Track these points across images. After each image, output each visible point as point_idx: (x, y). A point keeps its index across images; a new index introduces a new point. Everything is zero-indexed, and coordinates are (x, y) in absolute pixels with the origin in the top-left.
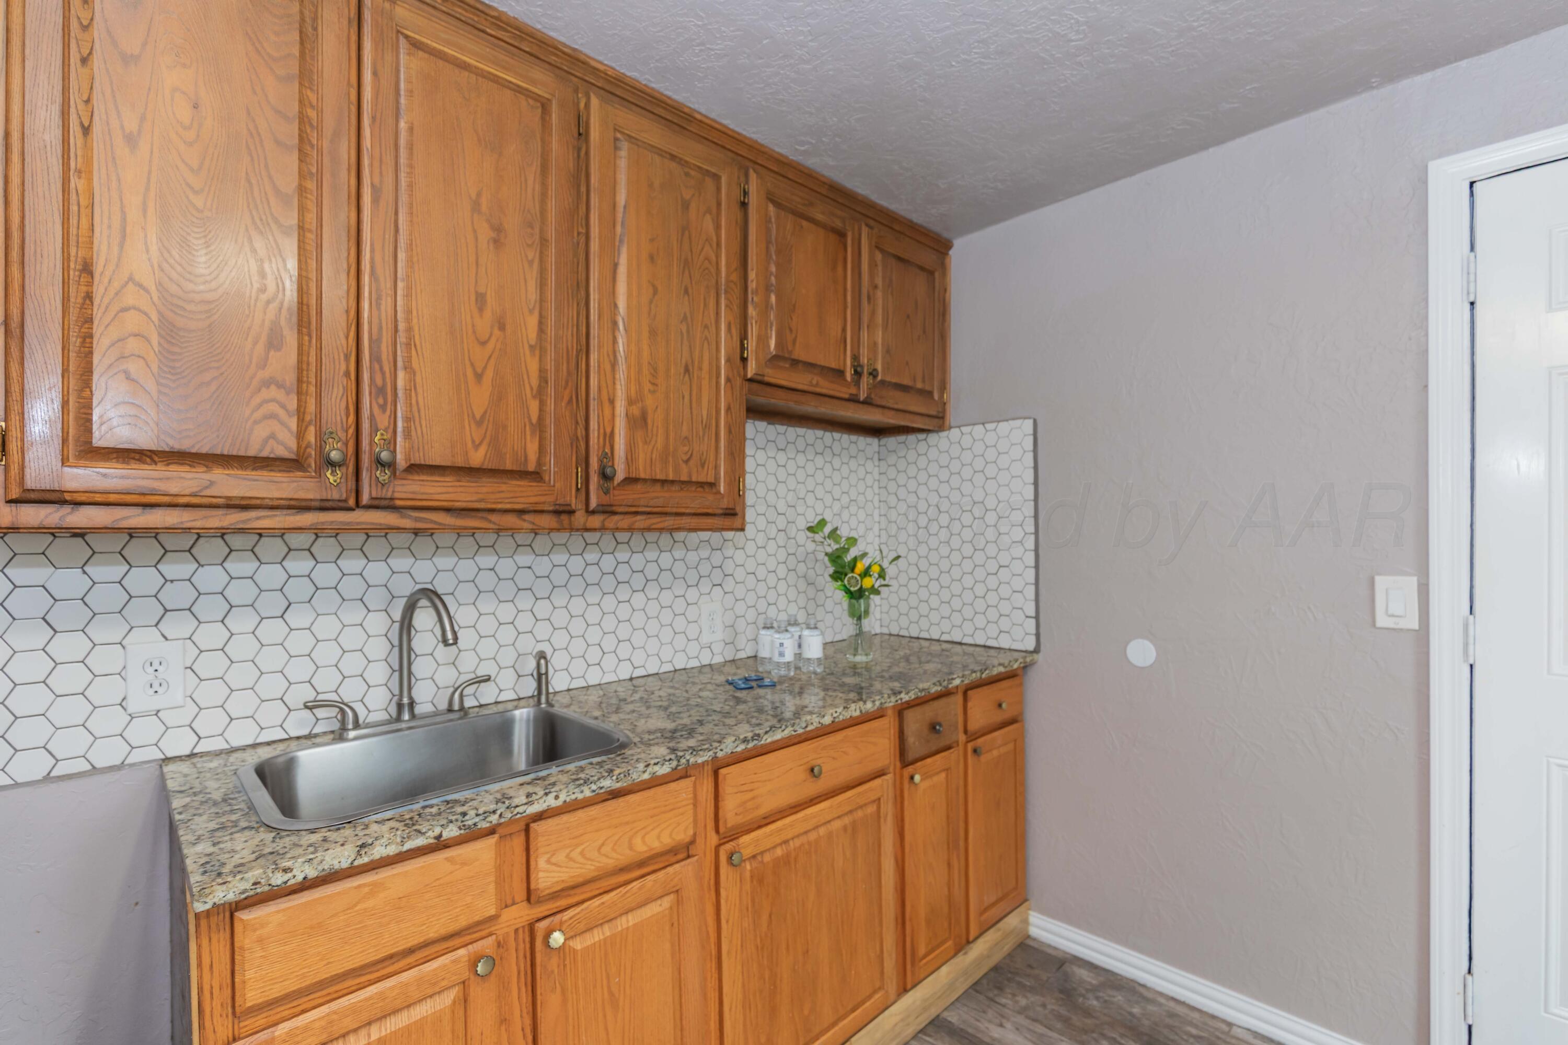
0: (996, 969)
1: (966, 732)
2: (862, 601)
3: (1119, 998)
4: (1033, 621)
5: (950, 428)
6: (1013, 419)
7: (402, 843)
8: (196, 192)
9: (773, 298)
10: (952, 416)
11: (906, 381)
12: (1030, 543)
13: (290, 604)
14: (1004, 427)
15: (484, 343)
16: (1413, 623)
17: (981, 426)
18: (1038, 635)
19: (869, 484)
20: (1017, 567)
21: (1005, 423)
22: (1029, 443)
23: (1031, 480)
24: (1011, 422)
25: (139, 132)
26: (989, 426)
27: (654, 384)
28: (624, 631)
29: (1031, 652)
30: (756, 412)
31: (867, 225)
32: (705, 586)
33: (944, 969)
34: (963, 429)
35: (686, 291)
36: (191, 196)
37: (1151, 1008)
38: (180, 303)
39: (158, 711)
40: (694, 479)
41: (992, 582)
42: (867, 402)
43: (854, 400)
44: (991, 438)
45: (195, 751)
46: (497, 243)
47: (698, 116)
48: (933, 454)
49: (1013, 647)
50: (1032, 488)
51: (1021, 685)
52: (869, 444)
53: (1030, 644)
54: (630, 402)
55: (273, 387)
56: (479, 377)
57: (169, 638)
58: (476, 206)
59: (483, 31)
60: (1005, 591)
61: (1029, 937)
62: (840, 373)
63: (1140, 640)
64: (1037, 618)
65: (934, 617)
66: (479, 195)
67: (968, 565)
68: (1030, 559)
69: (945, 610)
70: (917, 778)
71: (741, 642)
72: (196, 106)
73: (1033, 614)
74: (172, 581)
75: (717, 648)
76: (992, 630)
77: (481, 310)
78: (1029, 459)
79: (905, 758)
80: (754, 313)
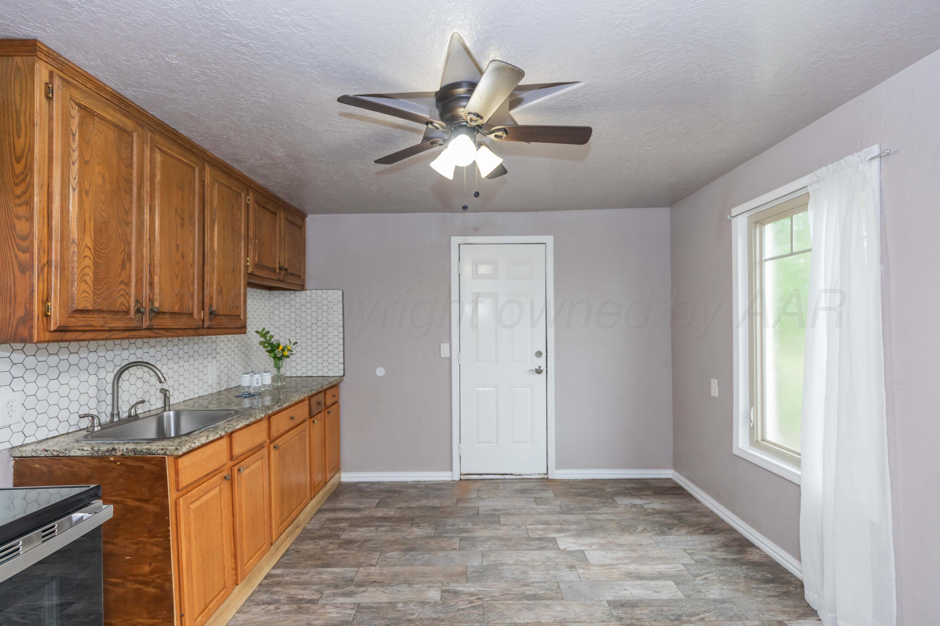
0: (334, 492)
1: (325, 406)
2: (281, 361)
3: (376, 486)
4: (342, 365)
5: (306, 290)
6: (334, 289)
7: (214, 436)
8: (104, 211)
9: (257, 241)
10: (307, 286)
11: (294, 272)
12: (341, 335)
13: (60, 373)
14: (330, 292)
15: (178, 264)
16: (448, 356)
17: (320, 291)
18: (344, 370)
19: (266, 311)
20: (336, 345)
21: (331, 291)
22: (340, 299)
23: (342, 313)
24: (333, 291)
25: (89, 190)
26: (324, 291)
27: (224, 277)
28: (181, 380)
29: (342, 376)
30: (250, 285)
31: (283, 210)
32: (210, 359)
33: (321, 492)
34: (313, 291)
35: (233, 240)
36: (102, 212)
37: (385, 485)
38: (99, 254)
39: (10, 425)
40: (235, 314)
41: (326, 351)
42: (283, 281)
43: (278, 280)
44: (325, 296)
45: (24, 443)
46: (182, 225)
47: (236, 171)
48: (298, 299)
49: (334, 375)
50: (342, 316)
51: (339, 389)
52: (265, 293)
53: (341, 373)
54: (218, 284)
55: (123, 284)
56: (177, 277)
57: (15, 390)
58: (176, 212)
59: (176, 141)
60: (331, 354)
61: (341, 482)
62: (274, 270)
63: (380, 368)
64: (344, 363)
65: (299, 367)
66: (177, 207)
67: (315, 345)
68: (341, 342)
69: (304, 364)
70: (316, 422)
71: (223, 383)
72: (104, 179)
73: (342, 362)
74: (16, 364)
75: (214, 386)
76: (326, 370)
77: (178, 251)
78: (340, 305)
79: (311, 415)
80: (252, 247)
